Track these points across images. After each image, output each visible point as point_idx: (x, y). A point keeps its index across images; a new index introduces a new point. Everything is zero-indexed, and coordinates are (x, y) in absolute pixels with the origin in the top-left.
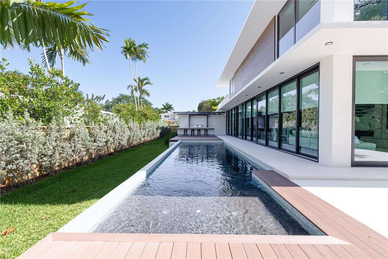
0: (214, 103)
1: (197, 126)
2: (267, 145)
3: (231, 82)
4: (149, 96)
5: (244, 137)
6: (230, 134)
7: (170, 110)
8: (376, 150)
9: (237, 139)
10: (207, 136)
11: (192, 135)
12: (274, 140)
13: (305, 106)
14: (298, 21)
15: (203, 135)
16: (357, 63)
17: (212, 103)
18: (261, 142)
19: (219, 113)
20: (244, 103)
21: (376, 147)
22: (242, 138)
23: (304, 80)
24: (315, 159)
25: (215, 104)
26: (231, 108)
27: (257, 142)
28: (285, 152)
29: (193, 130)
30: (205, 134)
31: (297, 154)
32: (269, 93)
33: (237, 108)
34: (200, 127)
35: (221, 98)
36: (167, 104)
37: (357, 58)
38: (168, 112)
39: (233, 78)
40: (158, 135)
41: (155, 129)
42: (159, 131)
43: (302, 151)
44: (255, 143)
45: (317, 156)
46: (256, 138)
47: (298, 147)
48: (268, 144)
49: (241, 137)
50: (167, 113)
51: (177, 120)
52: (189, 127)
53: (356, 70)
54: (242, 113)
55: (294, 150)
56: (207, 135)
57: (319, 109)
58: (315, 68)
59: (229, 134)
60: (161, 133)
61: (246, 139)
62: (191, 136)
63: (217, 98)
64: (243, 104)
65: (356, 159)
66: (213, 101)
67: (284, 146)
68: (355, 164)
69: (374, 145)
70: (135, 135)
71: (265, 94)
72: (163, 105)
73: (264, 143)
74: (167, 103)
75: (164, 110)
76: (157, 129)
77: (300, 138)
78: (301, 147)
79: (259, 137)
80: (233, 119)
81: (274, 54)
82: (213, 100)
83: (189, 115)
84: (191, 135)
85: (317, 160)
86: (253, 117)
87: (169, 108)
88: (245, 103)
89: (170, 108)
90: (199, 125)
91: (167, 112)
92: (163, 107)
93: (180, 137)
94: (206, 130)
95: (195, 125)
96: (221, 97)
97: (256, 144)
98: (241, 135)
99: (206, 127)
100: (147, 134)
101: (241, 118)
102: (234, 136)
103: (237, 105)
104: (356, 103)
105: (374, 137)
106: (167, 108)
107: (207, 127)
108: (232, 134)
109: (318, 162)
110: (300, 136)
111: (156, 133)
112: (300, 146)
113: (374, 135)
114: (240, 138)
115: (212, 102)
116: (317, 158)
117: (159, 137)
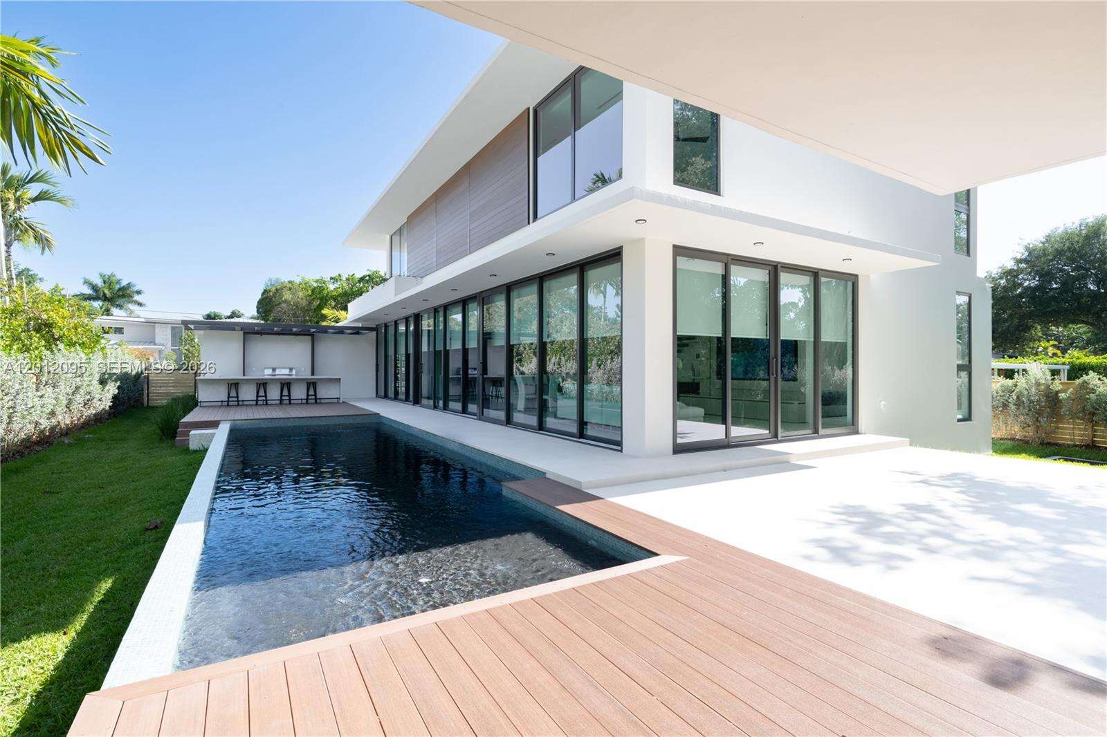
0: (320, 292)
1: (274, 370)
2: (509, 421)
3: (396, 238)
4: (49, 248)
5: (438, 403)
6: (391, 393)
7: (120, 307)
8: (704, 422)
9: (417, 408)
10: (316, 402)
11: (260, 403)
12: (518, 409)
13: (593, 332)
14: (580, 128)
15: (300, 402)
16: (679, 258)
17: (313, 291)
18: (491, 416)
19: (357, 331)
20: (440, 306)
21: (705, 414)
22: (435, 407)
23: (593, 274)
24: (617, 444)
25: (327, 295)
26: (395, 318)
27: (481, 417)
28: (553, 436)
29: (262, 385)
30: (310, 397)
31: (580, 438)
32: (513, 291)
33: (418, 318)
34: (283, 373)
35: (344, 279)
36: (108, 281)
37: (679, 251)
38: (115, 311)
39: (400, 229)
40: (107, 404)
41: (95, 383)
42: (112, 389)
43: (590, 431)
44: (476, 417)
45: (619, 439)
46: (478, 406)
47: (582, 424)
48: (511, 420)
49: (431, 402)
50: (108, 315)
51: (163, 345)
52: (244, 375)
53: (678, 267)
54: (432, 334)
55: (574, 429)
56: (316, 399)
57: (621, 339)
58: (614, 256)
59: (386, 396)
60: (115, 398)
61: (445, 408)
62: (257, 404)
63: (331, 278)
64: (436, 310)
65: (679, 441)
66: (315, 285)
67: (550, 422)
68: (679, 449)
69: (701, 411)
70: (18, 408)
71: (505, 292)
72: (86, 282)
73: (500, 418)
74: (107, 277)
75: (97, 304)
76: (103, 382)
77: (585, 402)
78: (586, 423)
79: (485, 403)
80: (402, 350)
81: (527, 198)
82: (317, 281)
83: (244, 333)
84: (255, 403)
85: (619, 448)
86: (468, 349)
87: (119, 296)
88: (442, 308)
89: (123, 296)
90: (279, 368)
91: (107, 312)
92: (87, 291)
93: (210, 410)
94: (312, 385)
95: (265, 368)
96: (347, 276)
97: (480, 420)
98: (429, 398)
99: (307, 375)
100: (65, 402)
101: (432, 349)
102: (407, 399)
103: (416, 311)
104: (678, 334)
105: (699, 394)
106: (108, 294)
107: (313, 374)
108: (396, 393)
109: (621, 451)
110: (585, 397)
111: (98, 396)
112: (585, 420)
113: (699, 389)
114: (427, 407)
115: (315, 288)
116: (619, 443)
117: (110, 414)
